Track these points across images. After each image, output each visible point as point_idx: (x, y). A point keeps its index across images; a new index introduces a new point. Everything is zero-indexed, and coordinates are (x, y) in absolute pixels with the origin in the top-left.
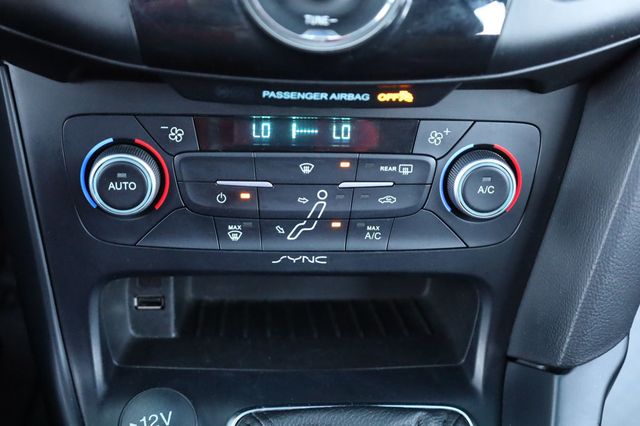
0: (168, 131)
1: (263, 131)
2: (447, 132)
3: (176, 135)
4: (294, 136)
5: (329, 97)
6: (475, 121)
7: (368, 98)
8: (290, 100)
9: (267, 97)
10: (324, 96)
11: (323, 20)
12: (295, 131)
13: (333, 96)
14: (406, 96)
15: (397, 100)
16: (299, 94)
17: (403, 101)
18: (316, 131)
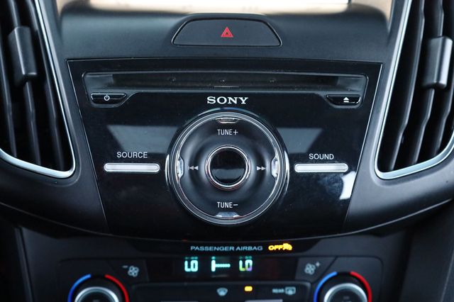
0: (127, 270)
1: (193, 266)
2: (318, 264)
3: (133, 271)
4: (213, 269)
5: (235, 249)
6: (337, 257)
7: (262, 249)
8: (209, 251)
9: (193, 250)
10: (232, 248)
11: (228, 205)
12: (214, 266)
13: (238, 248)
14: (287, 247)
15: (281, 249)
16: (215, 248)
17: (286, 250)
18: (228, 266)
